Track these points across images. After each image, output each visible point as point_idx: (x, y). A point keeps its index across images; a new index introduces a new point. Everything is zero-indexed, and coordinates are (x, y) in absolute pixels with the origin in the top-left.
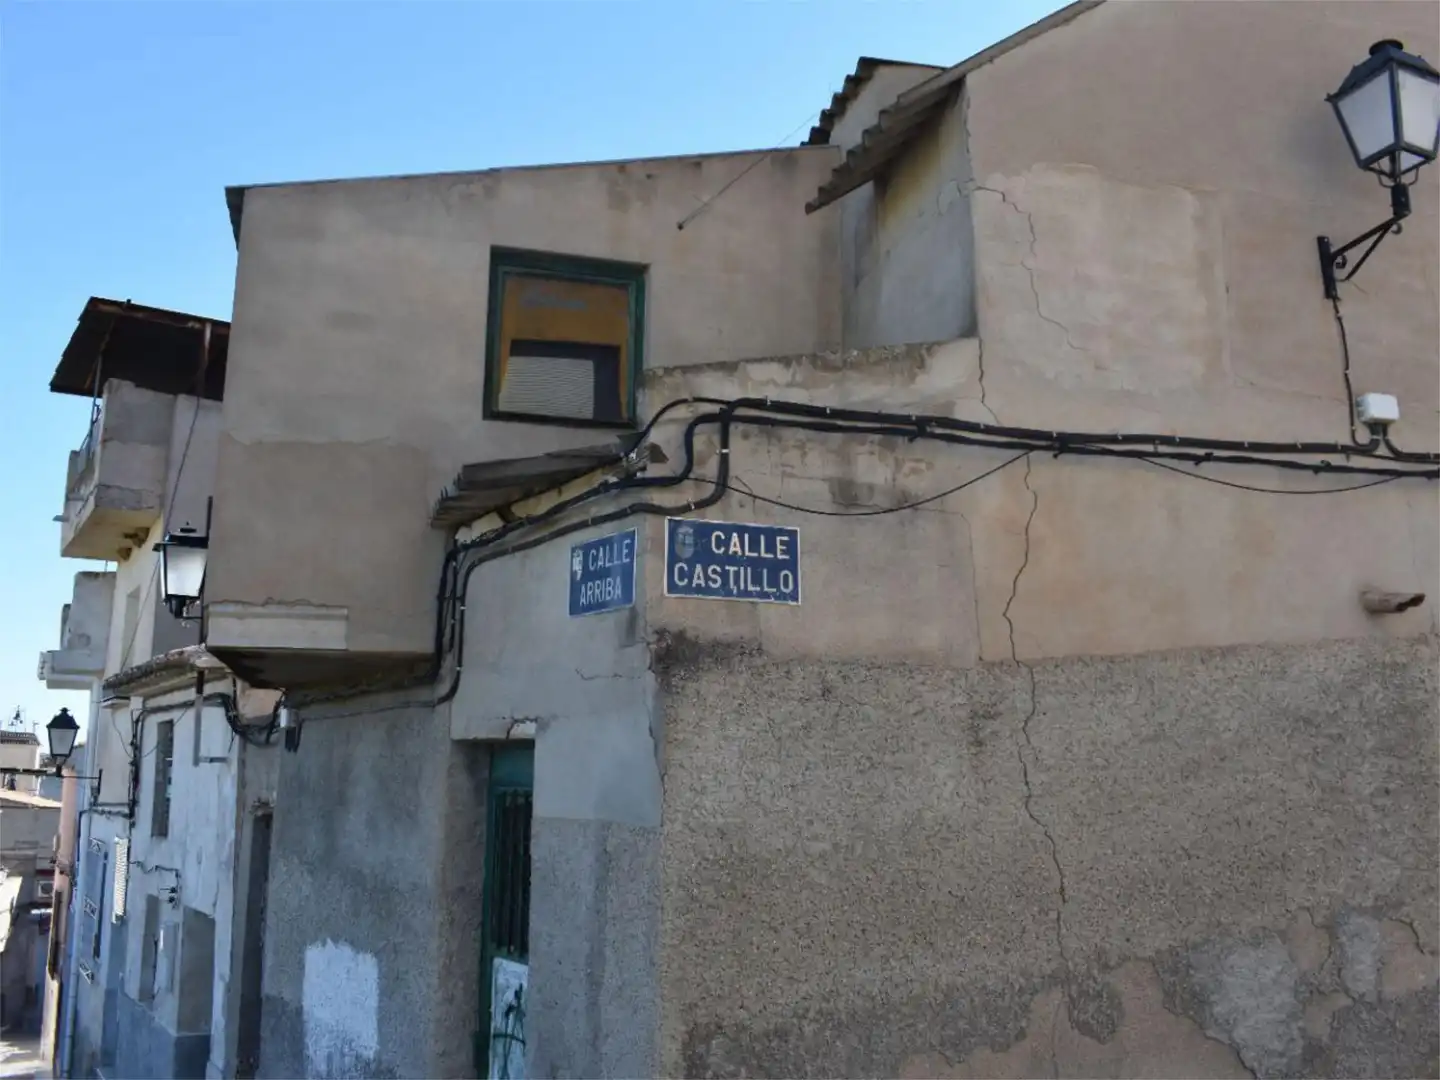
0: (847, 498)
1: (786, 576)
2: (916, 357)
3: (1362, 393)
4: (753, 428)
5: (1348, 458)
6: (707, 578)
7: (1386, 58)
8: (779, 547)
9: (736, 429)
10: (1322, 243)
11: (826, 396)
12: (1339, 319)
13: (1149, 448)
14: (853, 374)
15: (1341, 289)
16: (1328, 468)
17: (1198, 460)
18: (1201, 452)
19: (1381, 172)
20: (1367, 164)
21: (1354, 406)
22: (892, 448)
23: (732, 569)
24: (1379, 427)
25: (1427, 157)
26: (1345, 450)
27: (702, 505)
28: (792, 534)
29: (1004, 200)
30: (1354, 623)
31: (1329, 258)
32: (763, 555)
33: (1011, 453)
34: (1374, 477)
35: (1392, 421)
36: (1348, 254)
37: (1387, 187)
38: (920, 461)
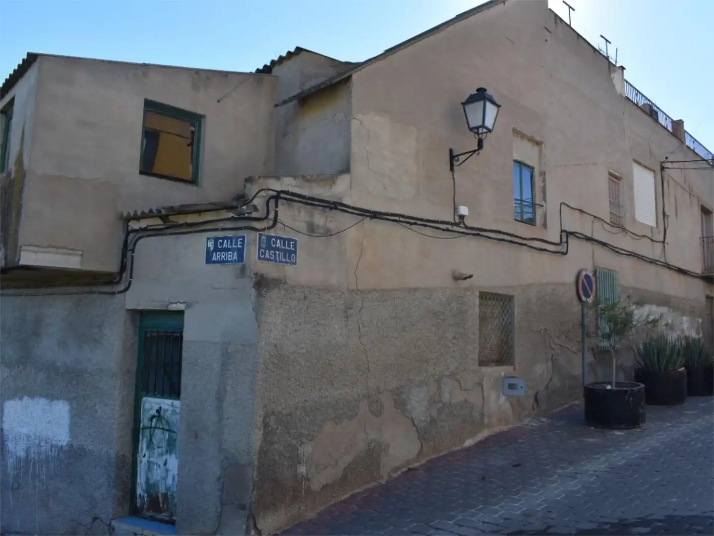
0: (312, 229)
1: (293, 256)
2: (331, 179)
3: (459, 205)
4: (285, 201)
5: (452, 227)
6: (270, 256)
8: (291, 246)
9: (280, 201)
10: (451, 151)
11: (305, 192)
12: (454, 179)
13: (397, 218)
14: (314, 184)
15: (455, 168)
16: (448, 230)
17: (411, 224)
18: (413, 221)
19: (475, 133)
20: (471, 129)
21: (455, 209)
22: (325, 212)
23: (277, 252)
24: (462, 217)
25: (490, 131)
26: (452, 224)
27: (269, 228)
28: (295, 241)
29: (361, 124)
30: (449, 282)
31: (452, 157)
32: (287, 248)
33: (361, 218)
34: (460, 234)
35: (466, 216)
36: (460, 157)
37: (476, 138)
38: (333, 217)
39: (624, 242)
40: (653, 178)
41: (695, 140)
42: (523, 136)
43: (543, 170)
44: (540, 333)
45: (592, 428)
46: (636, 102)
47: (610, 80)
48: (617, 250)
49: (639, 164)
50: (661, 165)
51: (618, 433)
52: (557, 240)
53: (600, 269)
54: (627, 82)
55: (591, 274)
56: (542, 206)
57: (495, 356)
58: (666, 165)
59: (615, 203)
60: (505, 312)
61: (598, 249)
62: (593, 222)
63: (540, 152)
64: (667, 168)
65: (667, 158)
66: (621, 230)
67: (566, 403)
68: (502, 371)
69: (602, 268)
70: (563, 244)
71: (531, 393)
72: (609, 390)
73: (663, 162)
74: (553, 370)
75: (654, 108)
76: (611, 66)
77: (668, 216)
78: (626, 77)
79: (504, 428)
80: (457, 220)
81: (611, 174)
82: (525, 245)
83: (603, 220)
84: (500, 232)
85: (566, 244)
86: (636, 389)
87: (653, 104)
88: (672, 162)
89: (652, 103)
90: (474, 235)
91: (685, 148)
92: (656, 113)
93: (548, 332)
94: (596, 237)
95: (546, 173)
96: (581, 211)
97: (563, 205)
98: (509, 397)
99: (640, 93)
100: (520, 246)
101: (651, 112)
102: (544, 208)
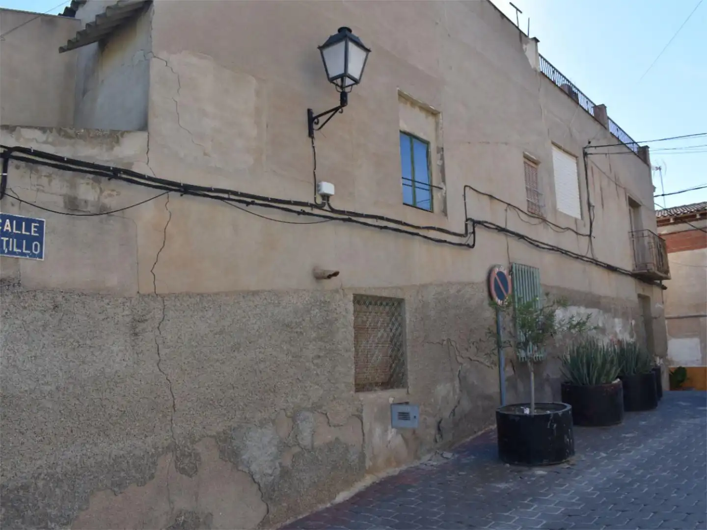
0: (73, 207)
1: (36, 245)
2: (115, 137)
3: (320, 181)
4: (23, 164)
5: (312, 210)
7: (344, 35)
8: (33, 229)
9: (12, 163)
10: (310, 112)
11: (65, 151)
12: (314, 147)
13: (226, 196)
14: (80, 142)
15: (316, 133)
16: (304, 213)
17: (248, 204)
18: (249, 200)
19: (337, 85)
20: (332, 80)
21: (316, 187)
22: (99, 182)
23: (5, 239)
24: (326, 197)
25: (356, 82)
26: (312, 206)
28: (41, 223)
29: (167, 65)
30: (308, 282)
31: (311, 119)
32: (24, 232)
33: (159, 191)
34: (322, 219)
35: (331, 195)
36: (320, 118)
37: (339, 92)
38: (113, 190)
39: (546, 236)
40: (576, 165)
41: (619, 129)
42: (413, 103)
43: (440, 146)
44: (442, 344)
45: (508, 465)
46: (552, 80)
47: (522, 51)
48: (537, 243)
49: (559, 147)
50: (584, 151)
51: (540, 472)
52: (463, 232)
53: (517, 266)
54: (542, 57)
55: (505, 272)
56: (441, 189)
57: (380, 377)
58: (589, 151)
59: (533, 191)
60: (393, 319)
61: (514, 243)
62: (506, 210)
63: (437, 124)
64: (591, 154)
65: (589, 143)
66: (540, 220)
67: (480, 430)
68: (390, 396)
69: (519, 264)
70: (469, 235)
71: (432, 421)
72: (526, 416)
73: (585, 148)
74: (461, 391)
75: (573, 90)
76: (523, 37)
77: (594, 206)
78: (540, 51)
79: (394, 471)
80: (319, 201)
81: (526, 157)
82: (417, 234)
83: (519, 209)
84: (382, 218)
85: (472, 235)
86: (560, 413)
87: (573, 85)
88: (595, 147)
89: (571, 84)
90: (344, 220)
91: (610, 135)
92: (576, 95)
93: (453, 343)
94: (510, 228)
95: (444, 149)
96: (491, 197)
97: (467, 189)
98: (400, 431)
99: (557, 71)
100: (409, 236)
101: (570, 93)
102: (444, 191)
